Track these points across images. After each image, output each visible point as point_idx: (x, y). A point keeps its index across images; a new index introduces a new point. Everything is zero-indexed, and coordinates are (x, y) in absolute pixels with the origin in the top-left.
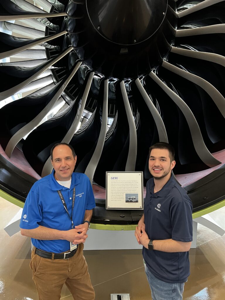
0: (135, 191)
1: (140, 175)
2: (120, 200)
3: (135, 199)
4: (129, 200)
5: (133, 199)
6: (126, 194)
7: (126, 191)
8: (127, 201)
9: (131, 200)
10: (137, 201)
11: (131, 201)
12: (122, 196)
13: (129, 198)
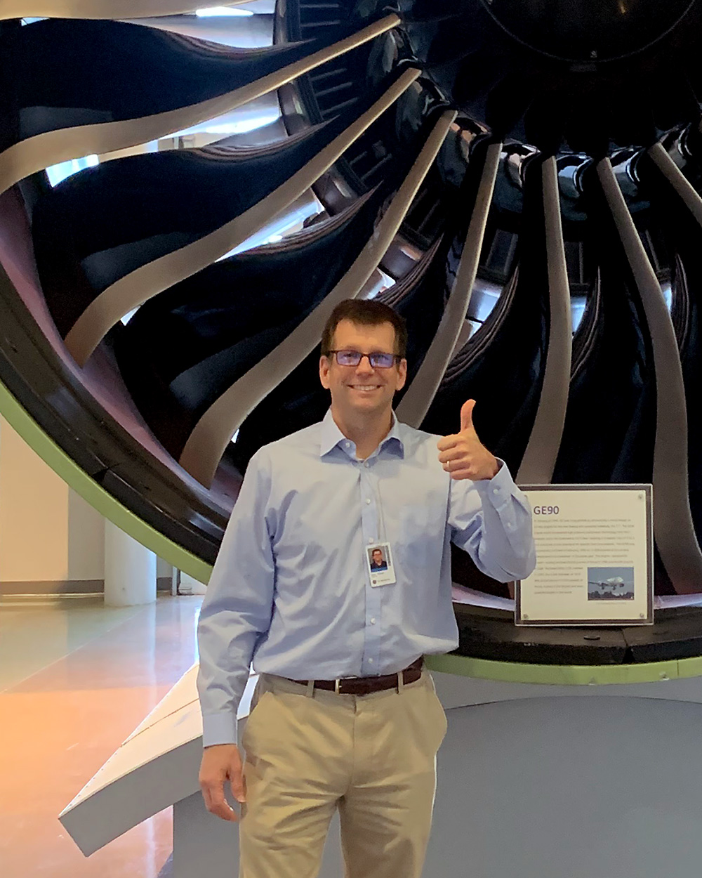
0: (623, 559)
1: (640, 497)
2: (569, 589)
3: (622, 585)
4: (601, 592)
5: (614, 586)
6: (589, 569)
7: (591, 559)
8: (593, 596)
9: (607, 589)
10: (629, 596)
11: (609, 596)
12: (574, 577)
13: (600, 582)
